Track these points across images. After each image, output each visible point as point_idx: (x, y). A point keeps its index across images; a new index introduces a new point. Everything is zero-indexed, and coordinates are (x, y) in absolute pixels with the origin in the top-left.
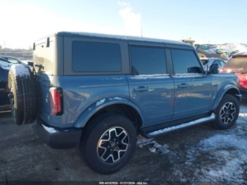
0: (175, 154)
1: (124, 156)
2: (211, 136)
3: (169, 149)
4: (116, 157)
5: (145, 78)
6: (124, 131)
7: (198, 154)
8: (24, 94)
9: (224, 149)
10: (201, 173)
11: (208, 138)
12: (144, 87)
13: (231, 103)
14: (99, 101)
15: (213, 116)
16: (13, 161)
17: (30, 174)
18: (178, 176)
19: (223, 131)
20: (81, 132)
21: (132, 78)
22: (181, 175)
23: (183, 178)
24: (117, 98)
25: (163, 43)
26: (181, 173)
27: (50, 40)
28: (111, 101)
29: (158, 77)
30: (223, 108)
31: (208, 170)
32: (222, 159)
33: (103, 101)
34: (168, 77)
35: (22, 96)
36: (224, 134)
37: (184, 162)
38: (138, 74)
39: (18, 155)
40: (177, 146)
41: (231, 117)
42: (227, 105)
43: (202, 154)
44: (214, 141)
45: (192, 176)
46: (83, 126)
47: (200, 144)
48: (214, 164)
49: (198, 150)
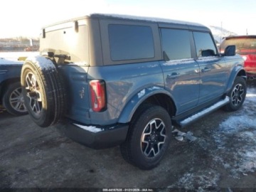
0: (203, 140)
1: (163, 148)
2: (227, 119)
3: (194, 135)
4: (156, 151)
5: (176, 64)
6: (162, 123)
7: (225, 138)
8: (54, 91)
9: (245, 130)
10: (239, 156)
11: (224, 121)
12: (176, 74)
13: (240, 85)
14: (139, 92)
15: (227, 99)
16: (35, 169)
17: (65, 181)
18: (219, 161)
19: (234, 113)
20: (127, 127)
21: (165, 64)
22: (222, 161)
23: (225, 163)
24: (155, 88)
25: (186, 25)
26: (220, 159)
27: (79, 24)
28: (151, 91)
29: (186, 62)
30: (234, 90)
31: (245, 152)
32: (250, 140)
33: (143, 92)
34: (193, 61)
35: (53, 93)
36: (235, 115)
37: (216, 147)
38: (169, 60)
39: (36, 161)
40: (200, 132)
41: (240, 98)
42: (237, 87)
43: (230, 137)
44: (231, 123)
45: (233, 160)
46: (129, 120)
47: (221, 127)
48: (246, 146)
49: (223, 134)
